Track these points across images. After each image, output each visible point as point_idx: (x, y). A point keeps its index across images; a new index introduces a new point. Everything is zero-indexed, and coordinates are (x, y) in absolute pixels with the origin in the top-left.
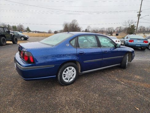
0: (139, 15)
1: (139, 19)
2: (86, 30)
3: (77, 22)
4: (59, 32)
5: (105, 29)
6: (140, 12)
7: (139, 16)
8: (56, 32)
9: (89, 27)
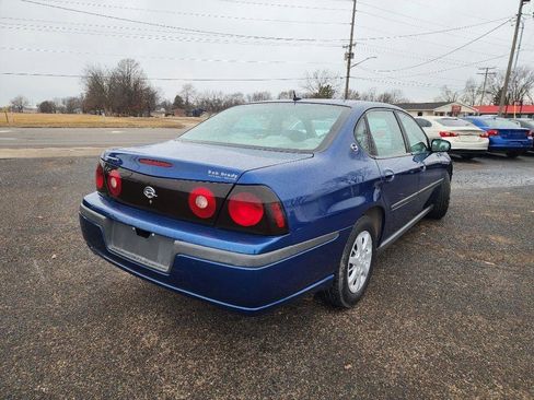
0: (350, 56)
1: (349, 68)
2: (178, 99)
3: (139, 70)
4: (60, 104)
5: (245, 96)
6: (351, 47)
7: (350, 58)
8: (46, 108)
9: (188, 88)
